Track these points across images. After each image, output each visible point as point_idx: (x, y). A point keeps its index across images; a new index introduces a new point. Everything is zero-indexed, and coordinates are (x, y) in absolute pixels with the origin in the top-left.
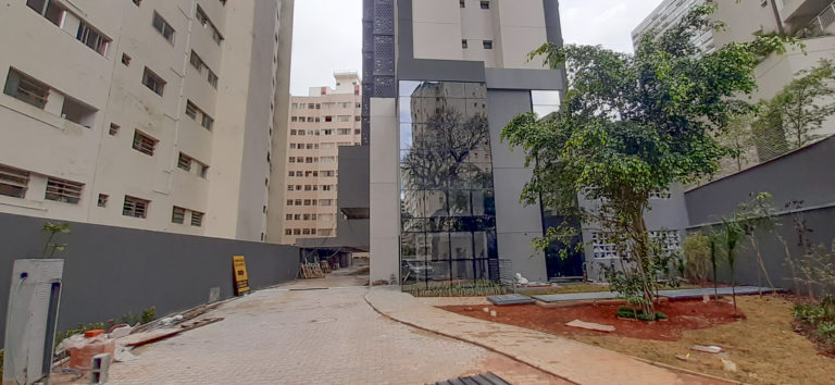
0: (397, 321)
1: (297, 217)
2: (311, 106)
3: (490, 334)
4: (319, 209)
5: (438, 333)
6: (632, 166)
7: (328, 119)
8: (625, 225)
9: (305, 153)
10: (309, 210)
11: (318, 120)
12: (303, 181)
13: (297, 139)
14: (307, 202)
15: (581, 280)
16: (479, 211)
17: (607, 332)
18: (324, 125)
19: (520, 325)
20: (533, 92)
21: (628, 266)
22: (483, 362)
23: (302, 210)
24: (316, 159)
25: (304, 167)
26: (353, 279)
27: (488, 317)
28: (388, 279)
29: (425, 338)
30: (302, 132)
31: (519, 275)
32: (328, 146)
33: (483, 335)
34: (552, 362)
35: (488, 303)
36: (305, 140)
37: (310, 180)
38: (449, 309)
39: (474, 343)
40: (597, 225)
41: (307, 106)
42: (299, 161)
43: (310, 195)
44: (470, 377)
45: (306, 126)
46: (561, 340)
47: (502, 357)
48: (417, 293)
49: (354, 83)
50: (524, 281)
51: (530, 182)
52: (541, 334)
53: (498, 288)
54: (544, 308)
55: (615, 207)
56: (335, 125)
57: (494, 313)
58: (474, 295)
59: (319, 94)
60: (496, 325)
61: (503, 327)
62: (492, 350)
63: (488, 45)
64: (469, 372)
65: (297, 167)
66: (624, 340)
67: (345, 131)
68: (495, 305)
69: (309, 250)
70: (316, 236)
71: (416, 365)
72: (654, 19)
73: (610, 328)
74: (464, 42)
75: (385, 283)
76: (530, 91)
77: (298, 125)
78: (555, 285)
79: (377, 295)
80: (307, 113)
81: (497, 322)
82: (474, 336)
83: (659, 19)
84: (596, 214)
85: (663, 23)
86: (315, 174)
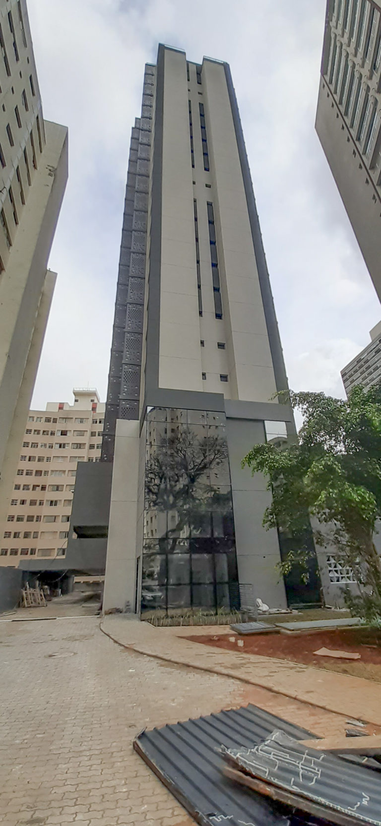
0: (142, 653)
1: (16, 535)
2: (48, 420)
3: (242, 665)
4: (43, 526)
5: (188, 666)
6: (360, 495)
7: (64, 433)
8: (358, 548)
9: (34, 466)
10: (31, 527)
11: (53, 434)
12: (29, 495)
13: (28, 452)
14: (30, 519)
15: (320, 606)
16: (218, 533)
17: (353, 660)
18: (58, 439)
19: (269, 655)
20: (266, 422)
21: (363, 589)
22: (240, 695)
23: (23, 527)
24: (46, 472)
25: (32, 480)
26: (79, 608)
27: (234, 647)
28: (121, 606)
29: (176, 672)
30: (35, 445)
31: (259, 601)
32: (60, 460)
33: (235, 667)
34: (308, 692)
35: (233, 632)
36: (36, 452)
37: (37, 495)
38: (194, 639)
39: (229, 676)
40: (332, 549)
41: (43, 420)
42: (27, 474)
43: (34, 511)
44: (232, 710)
45: (40, 439)
46: (311, 670)
47: (259, 689)
48: (156, 622)
49: (92, 401)
50: (265, 607)
51: (270, 507)
52: (292, 664)
53: (240, 616)
54: (289, 637)
55: (348, 531)
56: (70, 439)
57: (241, 643)
58: (216, 624)
59: (57, 410)
60: (245, 655)
61: (253, 658)
62: (247, 682)
63: (224, 378)
64: (228, 705)
65: (23, 480)
66: (370, 667)
67: (79, 446)
68: (240, 634)
69: (34, 573)
70: (35, 557)
71: (173, 700)
72: (358, 362)
73: (356, 656)
74: (204, 374)
75: (118, 611)
76: (263, 421)
77: (31, 438)
78: (295, 612)
79: (112, 624)
80: (42, 426)
81: (246, 652)
82: (226, 667)
83: (362, 363)
84: (332, 538)
85: (367, 365)
86: (43, 488)
